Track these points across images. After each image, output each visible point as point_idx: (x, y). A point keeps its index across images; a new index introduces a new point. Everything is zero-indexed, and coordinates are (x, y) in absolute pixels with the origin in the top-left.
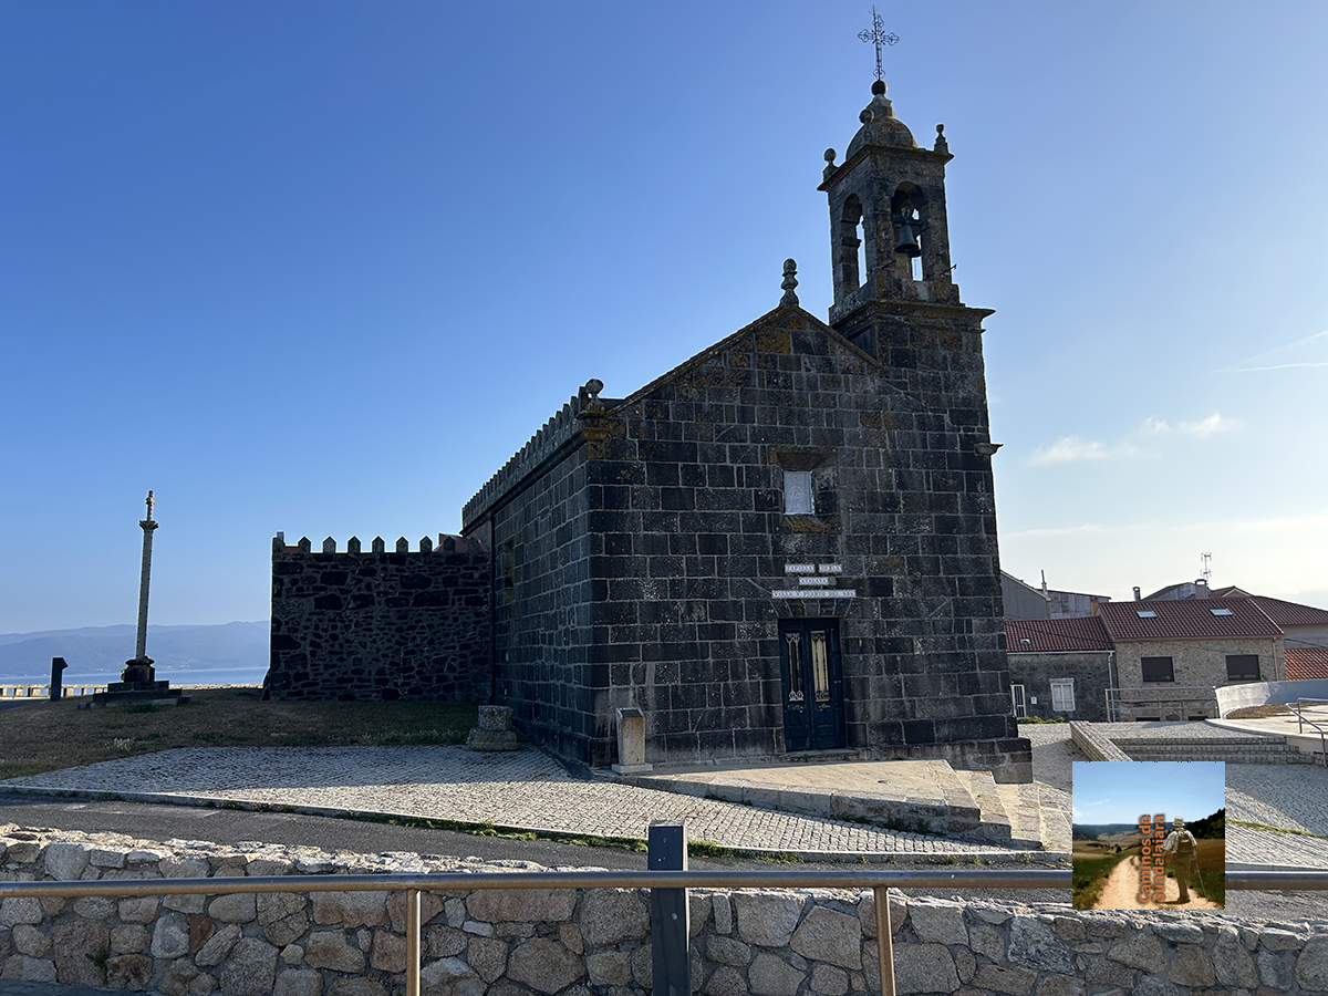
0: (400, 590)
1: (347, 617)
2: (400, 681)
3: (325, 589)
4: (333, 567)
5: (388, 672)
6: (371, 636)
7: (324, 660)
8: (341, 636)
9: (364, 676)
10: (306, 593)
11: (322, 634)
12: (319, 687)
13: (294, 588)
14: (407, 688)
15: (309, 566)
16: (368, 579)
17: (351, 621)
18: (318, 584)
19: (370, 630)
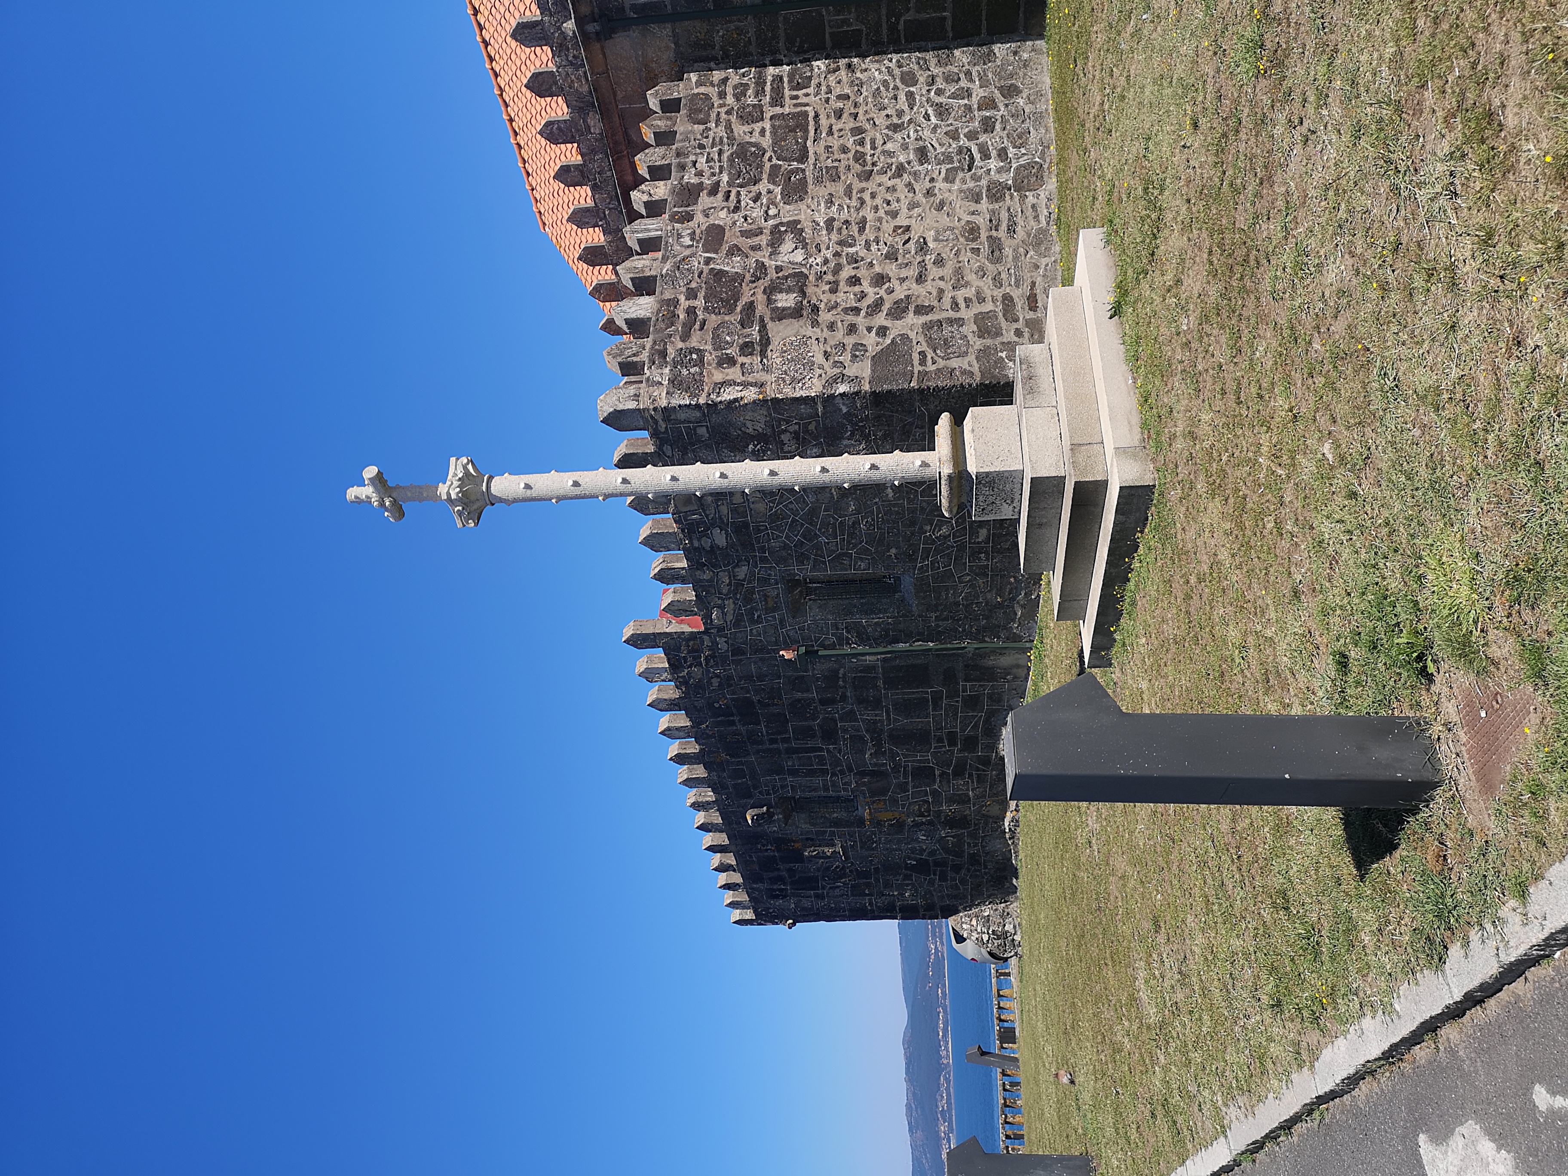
0: (763, 186)
1: (826, 261)
2: (994, 164)
3: (751, 306)
4: (692, 294)
5: (971, 184)
6: (880, 220)
7: (941, 291)
8: (878, 269)
9: (982, 221)
10: (756, 336)
11: (869, 300)
12: (1016, 294)
13: (742, 359)
14: (1011, 152)
15: (685, 337)
16: (732, 238)
17: (837, 254)
18: (735, 318)
19: (864, 221)
